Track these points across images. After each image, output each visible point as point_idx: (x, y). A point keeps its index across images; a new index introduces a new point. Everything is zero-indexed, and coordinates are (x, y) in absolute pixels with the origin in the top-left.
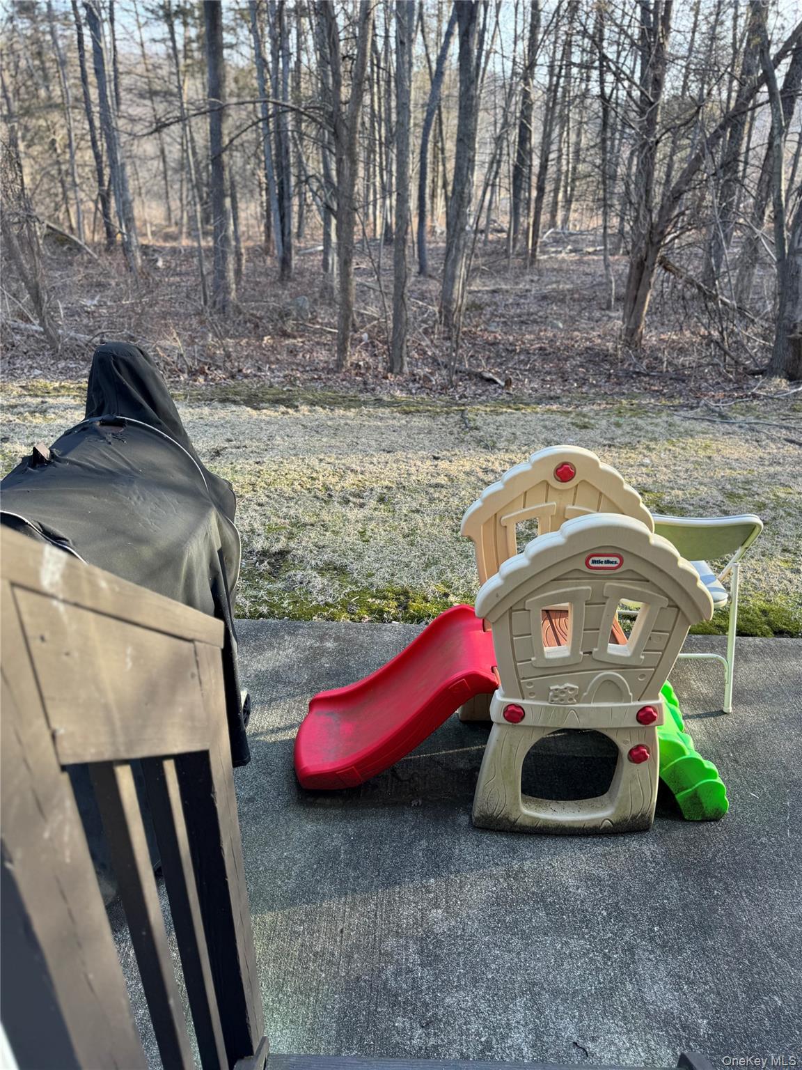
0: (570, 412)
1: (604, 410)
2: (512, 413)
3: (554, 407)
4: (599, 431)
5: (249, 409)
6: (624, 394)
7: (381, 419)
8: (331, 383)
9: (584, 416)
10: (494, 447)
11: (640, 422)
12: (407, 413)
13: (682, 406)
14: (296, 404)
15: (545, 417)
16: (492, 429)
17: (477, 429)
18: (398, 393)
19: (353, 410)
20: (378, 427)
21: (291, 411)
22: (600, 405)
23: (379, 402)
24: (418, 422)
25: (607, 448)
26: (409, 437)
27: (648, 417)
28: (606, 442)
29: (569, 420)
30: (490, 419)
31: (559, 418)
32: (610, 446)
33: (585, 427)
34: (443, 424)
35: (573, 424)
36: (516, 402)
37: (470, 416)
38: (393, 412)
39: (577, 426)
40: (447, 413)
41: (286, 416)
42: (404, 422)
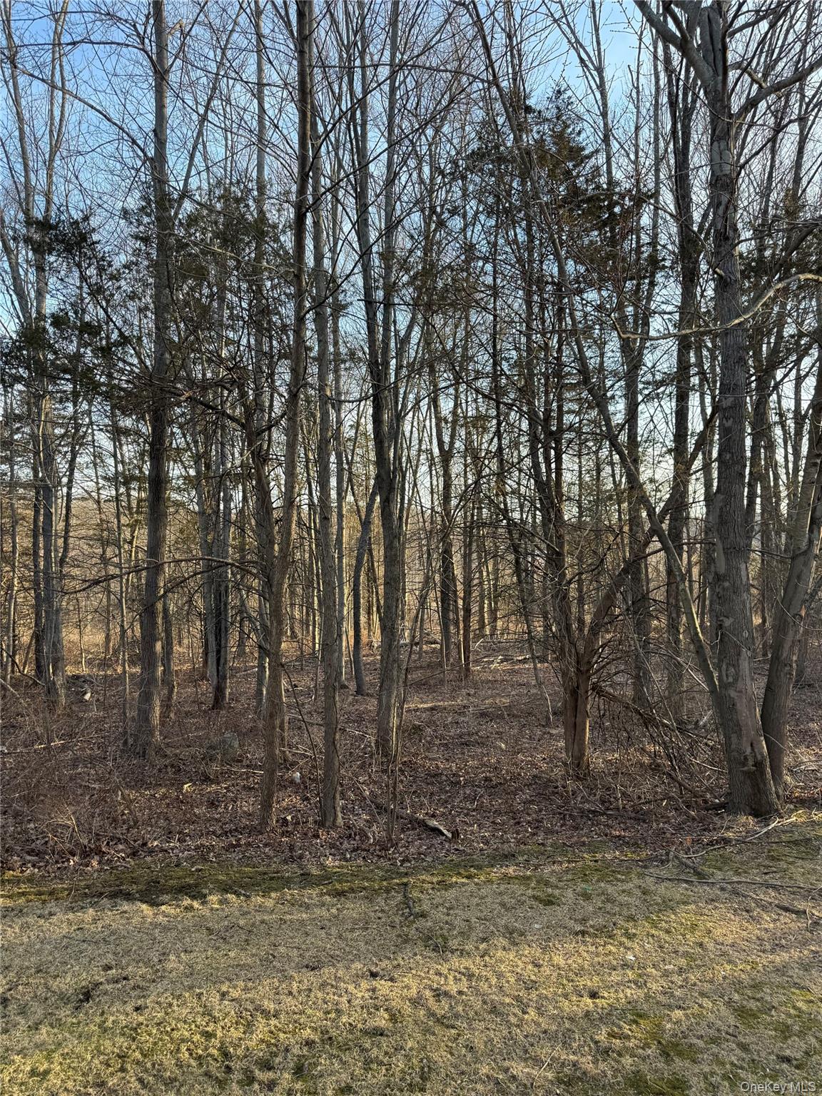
0: (529, 878)
1: (567, 871)
2: (464, 885)
3: (511, 870)
4: (566, 907)
5: (144, 906)
6: (584, 844)
7: (308, 907)
8: (251, 852)
9: (547, 884)
10: (445, 948)
11: (610, 889)
12: (340, 894)
13: (650, 859)
14: (206, 891)
15: (502, 887)
16: (439, 914)
17: (423, 915)
18: (329, 862)
19: (273, 895)
20: (302, 922)
21: (196, 904)
22: (561, 863)
23: (306, 879)
24: (354, 909)
25: (580, 937)
26: (340, 937)
27: (618, 880)
28: (578, 928)
29: (530, 892)
30: (438, 896)
31: (517, 888)
32: (583, 933)
33: (549, 902)
34: (383, 911)
35: (535, 898)
36: (467, 865)
37: (415, 894)
38: (322, 894)
39: (541, 901)
40: (388, 891)
41: (190, 914)
42: (334, 911)
